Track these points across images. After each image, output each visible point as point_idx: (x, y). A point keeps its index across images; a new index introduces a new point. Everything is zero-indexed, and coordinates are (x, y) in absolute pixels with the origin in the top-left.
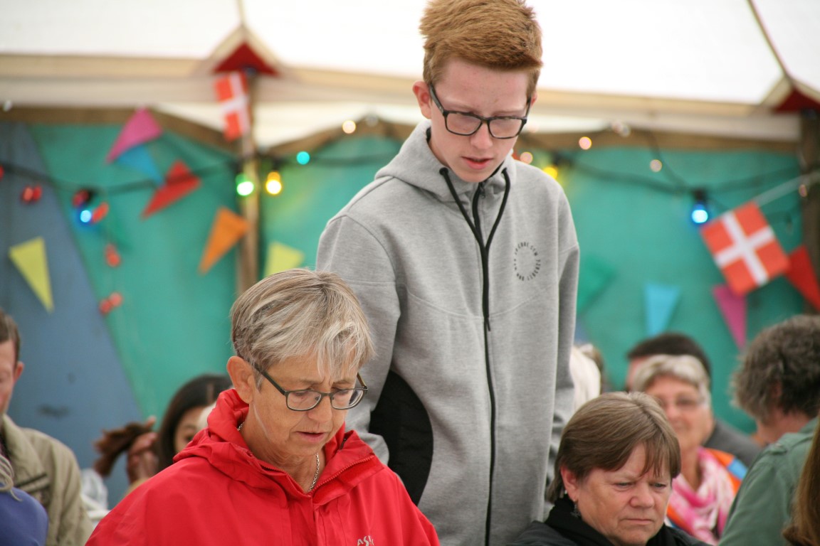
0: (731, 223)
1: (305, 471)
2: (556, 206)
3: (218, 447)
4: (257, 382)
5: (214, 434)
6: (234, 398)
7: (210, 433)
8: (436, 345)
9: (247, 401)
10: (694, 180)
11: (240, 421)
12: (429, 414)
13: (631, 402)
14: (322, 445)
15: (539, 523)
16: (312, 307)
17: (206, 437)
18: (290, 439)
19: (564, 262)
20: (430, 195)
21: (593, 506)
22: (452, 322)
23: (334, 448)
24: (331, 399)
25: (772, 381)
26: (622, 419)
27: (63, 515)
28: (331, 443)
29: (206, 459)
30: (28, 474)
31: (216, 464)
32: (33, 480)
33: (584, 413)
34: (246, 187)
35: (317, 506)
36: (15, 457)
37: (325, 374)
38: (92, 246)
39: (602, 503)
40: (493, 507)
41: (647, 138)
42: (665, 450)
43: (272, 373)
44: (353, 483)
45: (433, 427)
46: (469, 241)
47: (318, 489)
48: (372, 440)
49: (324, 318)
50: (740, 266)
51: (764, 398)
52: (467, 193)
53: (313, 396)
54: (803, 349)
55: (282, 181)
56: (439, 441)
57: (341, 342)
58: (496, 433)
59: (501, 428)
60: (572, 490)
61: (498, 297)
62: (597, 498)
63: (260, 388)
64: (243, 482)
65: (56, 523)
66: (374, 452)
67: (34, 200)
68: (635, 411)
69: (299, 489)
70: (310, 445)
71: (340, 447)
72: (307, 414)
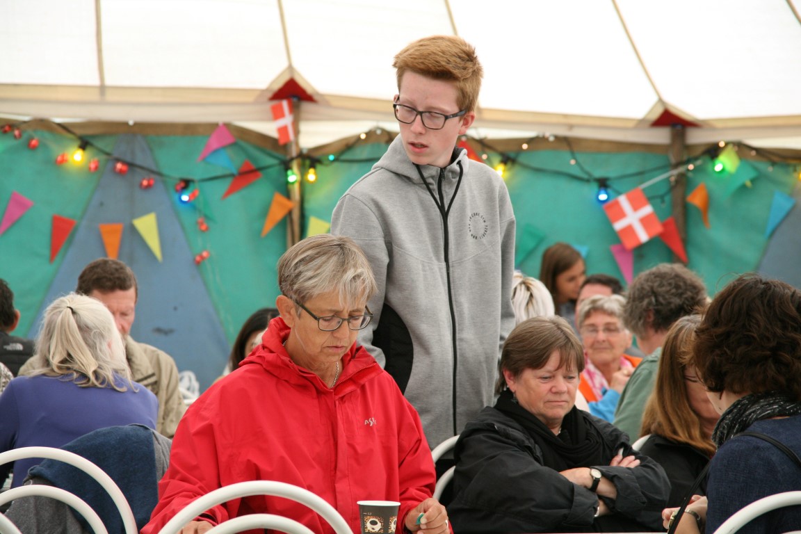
0: (623, 201)
1: (329, 374)
2: (497, 189)
3: (270, 357)
4: (297, 312)
5: (266, 348)
6: (280, 323)
7: (264, 347)
8: (413, 281)
9: (290, 326)
10: (599, 173)
11: (284, 339)
12: (409, 331)
13: (549, 322)
14: (342, 355)
15: (491, 408)
16: (334, 259)
17: (261, 350)
18: (321, 351)
19: (505, 228)
20: (407, 179)
21: (526, 394)
22: (423, 266)
23: (349, 358)
24: (349, 322)
25: (647, 310)
26: (543, 334)
27: (167, 402)
28: (346, 355)
29: (261, 365)
30: (142, 374)
31: (268, 369)
32: (146, 378)
33: (518, 330)
34: (293, 177)
35: (337, 397)
36: (133, 362)
37: (345, 305)
38: (189, 218)
39: (532, 392)
40: (458, 394)
41: (566, 143)
42: (573, 353)
43: (308, 305)
44: (362, 382)
45: (413, 340)
46: (435, 211)
47: (338, 385)
48: (373, 350)
49: (343, 266)
50: (629, 230)
51: (642, 321)
52: (433, 177)
53: (336, 320)
54: (668, 288)
55: (316, 174)
56: (417, 349)
57: (355, 282)
58: (457, 343)
59: (461, 340)
60: (512, 385)
61: (458, 249)
62: (528, 388)
63: (300, 316)
64: (286, 381)
65: (162, 407)
66: (376, 360)
67: (149, 186)
68: (552, 328)
69: (324, 385)
70: (334, 355)
71: (353, 357)
72: (332, 333)
